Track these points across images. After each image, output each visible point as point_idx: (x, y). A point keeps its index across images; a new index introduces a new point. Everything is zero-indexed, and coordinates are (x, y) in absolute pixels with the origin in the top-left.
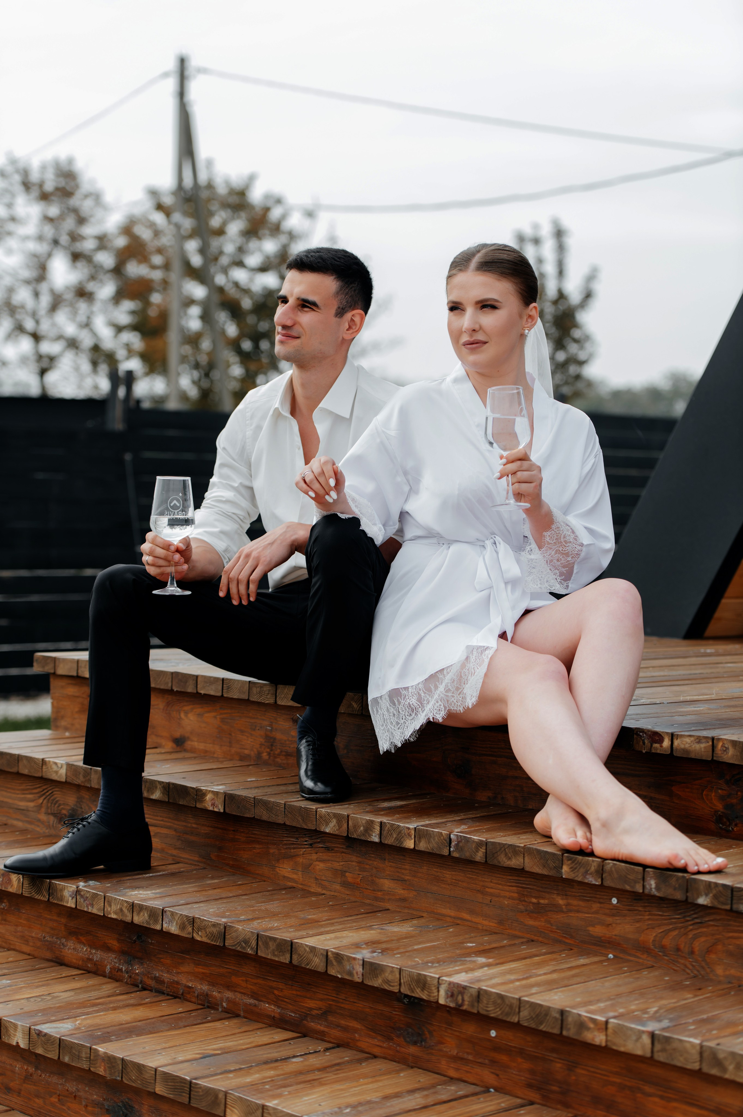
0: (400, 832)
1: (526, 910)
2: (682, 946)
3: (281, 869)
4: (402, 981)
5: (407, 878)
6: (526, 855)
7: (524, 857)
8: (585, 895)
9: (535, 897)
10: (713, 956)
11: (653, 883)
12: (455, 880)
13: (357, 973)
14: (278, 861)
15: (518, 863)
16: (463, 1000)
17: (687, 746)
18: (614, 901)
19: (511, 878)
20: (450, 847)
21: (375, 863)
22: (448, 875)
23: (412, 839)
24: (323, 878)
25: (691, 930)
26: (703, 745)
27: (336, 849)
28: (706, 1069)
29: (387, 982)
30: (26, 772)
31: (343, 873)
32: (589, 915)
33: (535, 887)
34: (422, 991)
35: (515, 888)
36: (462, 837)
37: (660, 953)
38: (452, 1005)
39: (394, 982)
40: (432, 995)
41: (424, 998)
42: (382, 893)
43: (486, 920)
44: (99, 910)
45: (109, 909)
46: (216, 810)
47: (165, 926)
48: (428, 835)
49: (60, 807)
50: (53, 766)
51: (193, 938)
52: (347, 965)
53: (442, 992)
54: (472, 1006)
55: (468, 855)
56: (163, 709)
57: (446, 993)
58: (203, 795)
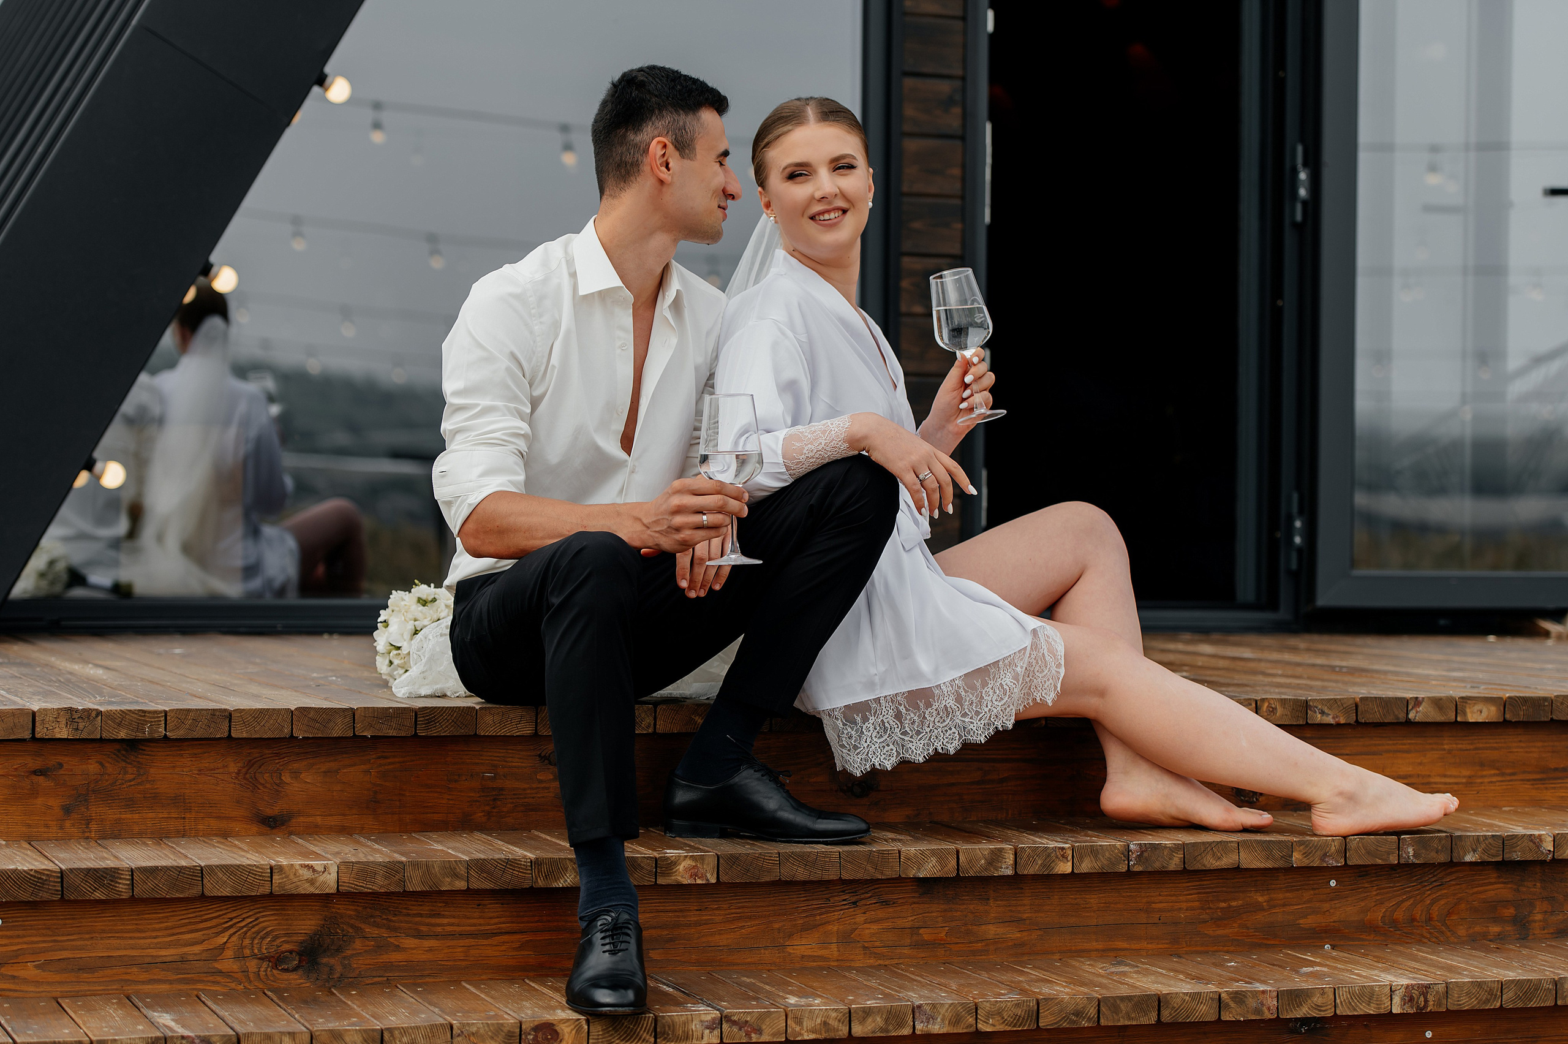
0: (1049, 855)
1: (1212, 919)
2: (1418, 916)
3: (795, 947)
4: (1338, 1001)
5: (1025, 916)
6: (1241, 850)
7: (1239, 853)
8: (1294, 884)
9: (1224, 901)
10: (1455, 917)
11: (1411, 850)
12: (1105, 903)
13: (1269, 1009)
14: (790, 936)
15: (1231, 861)
16: (1426, 1001)
18: (1333, 883)
19: (1189, 884)
20: (1129, 861)
21: (971, 907)
22: (1094, 900)
23: (1068, 861)
24: (878, 944)
25: (1429, 895)
27: (901, 901)
29: (1318, 1007)
31: (914, 930)
32: (1300, 907)
33: (1224, 889)
34: (1369, 1005)
35: (1197, 895)
36: (1148, 845)
37: (1391, 929)
38: (1411, 1011)
39: (1326, 1006)
40: (1383, 1006)
41: (1372, 1012)
42: (983, 944)
43: (1151, 943)
44: (774, 1035)
45: (798, 1029)
46: (699, 881)
47: (919, 1027)
48: (1094, 852)
49: (278, 941)
50: (301, 872)
51: (978, 1032)
52: (1252, 1003)
53: (1397, 1000)
54: (1440, 1005)
55: (1157, 866)
56: (238, 773)
57: (1403, 999)
58: (671, 864)
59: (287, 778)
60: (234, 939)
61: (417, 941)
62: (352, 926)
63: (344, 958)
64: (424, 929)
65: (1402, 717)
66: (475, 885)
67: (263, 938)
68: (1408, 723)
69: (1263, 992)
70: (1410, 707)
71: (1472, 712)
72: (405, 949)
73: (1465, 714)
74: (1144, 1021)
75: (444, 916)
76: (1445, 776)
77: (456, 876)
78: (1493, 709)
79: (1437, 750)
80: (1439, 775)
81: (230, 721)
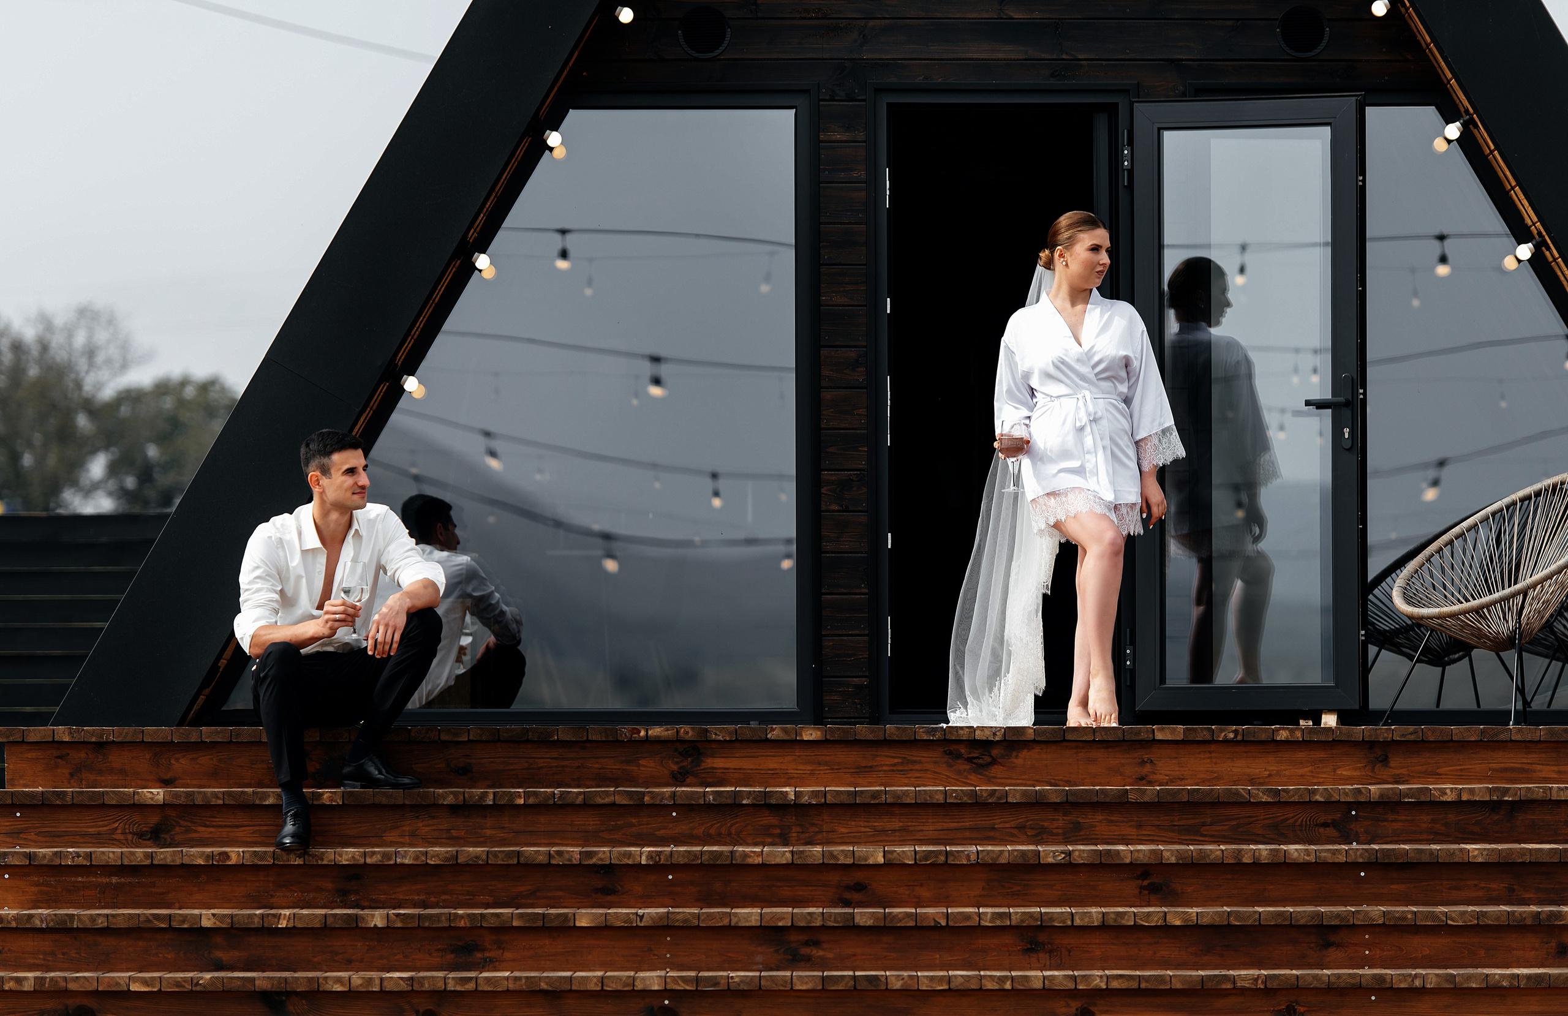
0: (512, 795)
4: (612, 857)
5: (506, 825)
6: (616, 795)
8: (653, 814)
11: (712, 797)
12: (548, 821)
13: (575, 859)
15: (610, 800)
16: (660, 859)
17: (658, 734)
18: (675, 814)
19: (594, 813)
20: (555, 799)
21: (477, 820)
22: (542, 818)
23: (522, 799)
26: (669, 732)
28: (826, 861)
29: (601, 859)
30: (114, 802)
32: (654, 825)
33: (614, 815)
34: (628, 861)
35: (598, 818)
36: (565, 792)
38: (651, 863)
39: (606, 861)
40: (636, 862)
41: (630, 864)
44: (329, 861)
45: (340, 859)
46: (334, 803)
47: (398, 860)
48: (535, 794)
49: (141, 827)
50: (147, 794)
51: (427, 863)
52: (567, 856)
53: (644, 858)
54: (667, 861)
55: (569, 801)
56: (150, 759)
57: (647, 857)
58: (322, 794)
59: (173, 761)
60: (121, 825)
61: (204, 828)
62: (175, 821)
63: (171, 835)
64: (208, 823)
65: (763, 737)
66: (226, 803)
67: (134, 825)
68: (767, 740)
69: (573, 851)
70: (768, 732)
71: (806, 735)
72: (199, 832)
73: (802, 735)
74: (511, 862)
75: (217, 818)
76: (797, 770)
77: (218, 798)
78: (819, 733)
79: (791, 755)
80: (793, 769)
81: (143, 734)
